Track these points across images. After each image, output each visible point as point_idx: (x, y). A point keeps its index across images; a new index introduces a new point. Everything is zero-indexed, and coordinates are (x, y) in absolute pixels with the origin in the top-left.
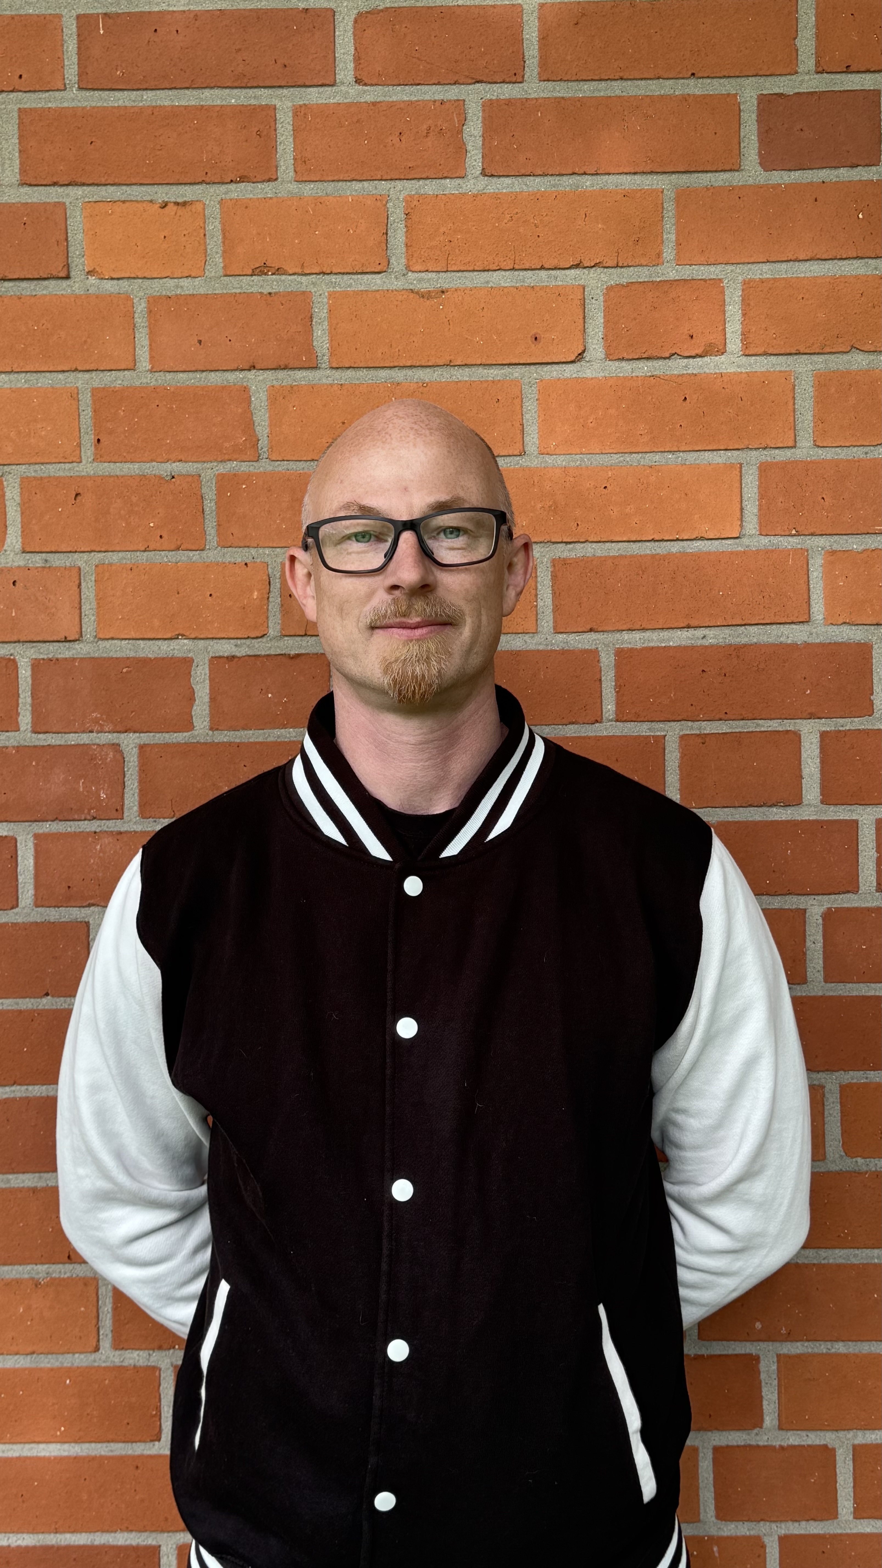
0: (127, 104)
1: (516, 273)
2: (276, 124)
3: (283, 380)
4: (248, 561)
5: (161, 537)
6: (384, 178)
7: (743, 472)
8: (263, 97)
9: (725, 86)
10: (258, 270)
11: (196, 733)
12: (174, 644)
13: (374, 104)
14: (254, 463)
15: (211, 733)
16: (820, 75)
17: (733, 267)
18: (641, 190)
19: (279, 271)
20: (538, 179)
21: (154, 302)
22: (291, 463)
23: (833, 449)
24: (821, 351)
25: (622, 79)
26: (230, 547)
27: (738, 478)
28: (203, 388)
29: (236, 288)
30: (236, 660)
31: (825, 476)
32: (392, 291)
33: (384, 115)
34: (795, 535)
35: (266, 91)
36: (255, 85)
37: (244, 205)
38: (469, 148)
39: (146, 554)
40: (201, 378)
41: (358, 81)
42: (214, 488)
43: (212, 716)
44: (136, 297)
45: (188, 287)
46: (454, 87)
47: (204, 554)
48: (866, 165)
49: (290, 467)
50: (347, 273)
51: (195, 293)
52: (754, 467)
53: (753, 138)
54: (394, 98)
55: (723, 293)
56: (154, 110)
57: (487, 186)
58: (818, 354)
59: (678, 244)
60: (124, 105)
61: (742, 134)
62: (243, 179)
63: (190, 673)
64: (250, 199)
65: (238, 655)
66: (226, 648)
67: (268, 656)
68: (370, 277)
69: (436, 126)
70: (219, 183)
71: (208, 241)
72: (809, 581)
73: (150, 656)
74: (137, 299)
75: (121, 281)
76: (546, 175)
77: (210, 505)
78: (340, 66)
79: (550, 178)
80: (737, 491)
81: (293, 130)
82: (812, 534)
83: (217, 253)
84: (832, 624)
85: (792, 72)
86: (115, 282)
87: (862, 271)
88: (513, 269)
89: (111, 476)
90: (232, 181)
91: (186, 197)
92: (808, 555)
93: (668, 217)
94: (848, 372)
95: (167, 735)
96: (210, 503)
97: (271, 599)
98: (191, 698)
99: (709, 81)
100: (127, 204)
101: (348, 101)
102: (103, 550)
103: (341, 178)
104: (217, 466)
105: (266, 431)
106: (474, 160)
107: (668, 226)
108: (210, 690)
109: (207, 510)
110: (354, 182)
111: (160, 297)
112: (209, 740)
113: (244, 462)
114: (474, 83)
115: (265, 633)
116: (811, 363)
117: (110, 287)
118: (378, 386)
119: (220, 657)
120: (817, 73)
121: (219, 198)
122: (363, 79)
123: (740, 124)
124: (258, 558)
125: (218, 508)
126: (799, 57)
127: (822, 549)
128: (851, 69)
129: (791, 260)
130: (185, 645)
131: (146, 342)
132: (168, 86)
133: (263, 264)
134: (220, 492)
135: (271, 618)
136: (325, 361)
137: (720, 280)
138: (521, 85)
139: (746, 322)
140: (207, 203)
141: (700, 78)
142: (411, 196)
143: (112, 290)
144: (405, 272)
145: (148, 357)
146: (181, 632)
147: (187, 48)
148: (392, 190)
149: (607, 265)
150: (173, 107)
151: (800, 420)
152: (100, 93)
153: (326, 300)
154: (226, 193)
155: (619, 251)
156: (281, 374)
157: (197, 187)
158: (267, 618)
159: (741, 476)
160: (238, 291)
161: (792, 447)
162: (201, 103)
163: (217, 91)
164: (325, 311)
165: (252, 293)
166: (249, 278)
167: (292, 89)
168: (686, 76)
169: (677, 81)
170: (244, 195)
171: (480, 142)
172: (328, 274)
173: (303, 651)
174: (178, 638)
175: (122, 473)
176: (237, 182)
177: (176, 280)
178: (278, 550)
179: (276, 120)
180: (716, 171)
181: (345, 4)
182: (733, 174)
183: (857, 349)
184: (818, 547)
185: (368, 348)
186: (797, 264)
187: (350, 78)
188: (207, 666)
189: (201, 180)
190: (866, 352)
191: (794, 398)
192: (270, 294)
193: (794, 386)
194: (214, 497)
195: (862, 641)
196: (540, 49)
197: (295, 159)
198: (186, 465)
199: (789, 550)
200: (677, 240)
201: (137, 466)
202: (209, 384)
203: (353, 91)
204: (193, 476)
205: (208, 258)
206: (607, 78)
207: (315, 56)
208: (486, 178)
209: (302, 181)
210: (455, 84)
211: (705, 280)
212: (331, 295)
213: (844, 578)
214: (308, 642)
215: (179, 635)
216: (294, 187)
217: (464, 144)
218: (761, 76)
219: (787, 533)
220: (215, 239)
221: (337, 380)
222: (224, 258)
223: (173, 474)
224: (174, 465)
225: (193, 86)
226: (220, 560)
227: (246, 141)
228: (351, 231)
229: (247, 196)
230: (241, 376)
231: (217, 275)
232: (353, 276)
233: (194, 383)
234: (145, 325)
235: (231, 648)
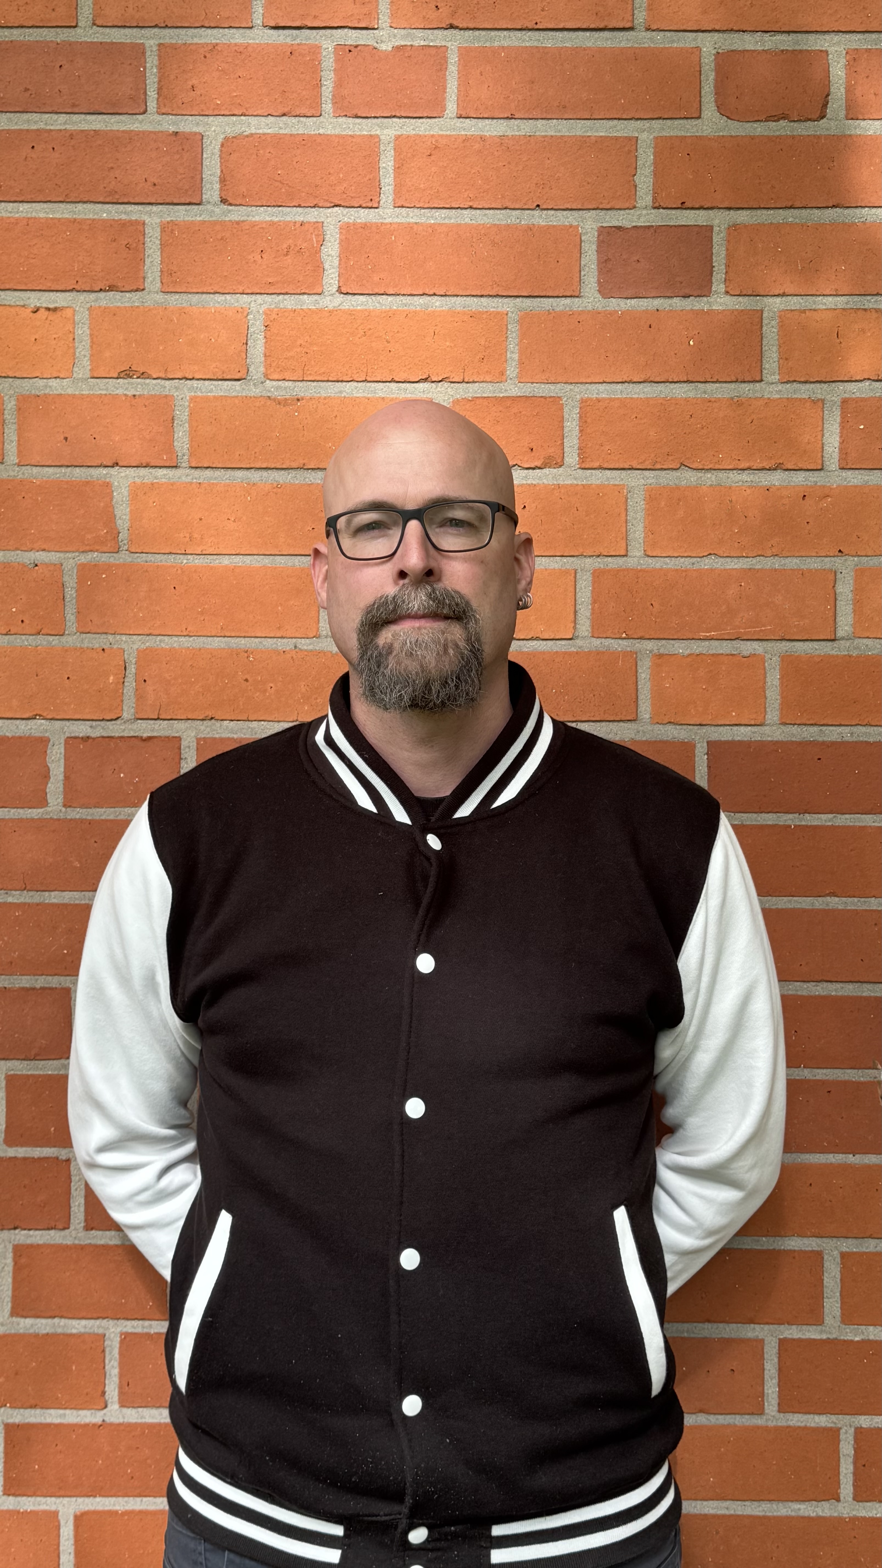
0: (4, 215)
1: (369, 384)
2: (144, 238)
3: (144, 477)
4: (105, 647)
5: (22, 621)
6: (245, 292)
7: (578, 577)
8: (133, 213)
9: (568, 218)
10: (124, 373)
11: (49, 809)
12: (31, 723)
13: (238, 223)
14: (115, 555)
15: (64, 809)
16: (656, 210)
17: (572, 387)
18: (487, 312)
19: (143, 375)
20: (390, 298)
21: (23, 400)
22: (150, 555)
23: (662, 559)
24: (652, 467)
25: (471, 207)
26: (89, 633)
27: (573, 583)
28: (67, 482)
29: (102, 390)
30: (90, 741)
31: (654, 584)
32: (251, 397)
33: (247, 234)
34: (625, 638)
35: (136, 207)
36: (126, 201)
37: (114, 313)
38: (327, 266)
39: (7, 637)
40: (65, 473)
41: (224, 201)
42: (75, 576)
43: (66, 793)
44: (7, 395)
45: (56, 387)
46: (313, 209)
47: (64, 639)
48: (698, 296)
49: (148, 559)
50: (208, 379)
51: (63, 393)
52: (588, 574)
53: (593, 267)
54: (257, 218)
55: (561, 409)
56: (30, 221)
57: (343, 303)
58: (649, 469)
59: (521, 363)
60: (1, 215)
61: (583, 263)
62: (111, 288)
63: (46, 752)
64: (118, 307)
65: (93, 735)
66: (82, 729)
67: (122, 737)
68: (230, 383)
69: (296, 245)
70: (89, 291)
71: (77, 345)
72: (637, 682)
73: (7, 734)
74: (7, 397)
76: (398, 295)
77: (70, 593)
78: (206, 186)
79: (402, 298)
80: (571, 594)
81: (161, 245)
82: (641, 638)
83: (85, 356)
84: (658, 723)
85: (631, 207)
87: (691, 395)
88: (366, 381)
90: (101, 290)
91: (57, 302)
92: (636, 657)
93: (512, 338)
94: (678, 488)
95: (21, 811)
96: (71, 591)
97: (126, 684)
98: (46, 776)
99: (552, 212)
100: (1, 308)
101: (214, 219)
103: (205, 291)
104: (79, 556)
105: (127, 525)
106: (331, 278)
107: (511, 346)
108: (65, 768)
109: (68, 597)
110: (217, 295)
111: (29, 396)
112: (62, 816)
113: (105, 553)
114: (333, 207)
115: (120, 716)
116: (643, 478)
118: (235, 486)
119: (76, 738)
120: (655, 208)
121: (88, 305)
122: (229, 199)
123: (581, 254)
124: (115, 644)
125: (78, 596)
126: (638, 193)
127: (650, 652)
128: (686, 205)
129: (626, 382)
130: (42, 725)
131: (15, 438)
132: (43, 199)
133: (128, 368)
134: (81, 581)
135: (125, 702)
136: (184, 461)
137: (559, 397)
138: (376, 210)
139: (583, 438)
140: (77, 309)
141: (545, 209)
142: (269, 309)
144: (263, 379)
145: (16, 451)
146: (38, 713)
147: (62, 165)
148: (253, 303)
149: (454, 380)
150: (47, 219)
151: (631, 530)
153: (187, 404)
154: (96, 300)
155: (466, 367)
156: (143, 471)
157: (68, 294)
158: (122, 701)
159: (575, 582)
160: (104, 392)
161: (623, 556)
162: (75, 217)
163: (89, 206)
164: (186, 414)
165: (117, 395)
166: (114, 380)
167: (161, 206)
168: (531, 207)
169: (523, 212)
170: (112, 303)
171: (336, 262)
172: (190, 379)
173: (155, 734)
174: (35, 718)
176: (105, 291)
177: (45, 380)
178: (135, 637)
179: (144, 234)
180: (558, 297)
181: (213, 129)
182: (573, 299)
183: (687, 466)
184: (647, 650)
185: (226, 450)
186: (631, 385)
187: (216, 198)
188: (63, 745)
189: (71, 288)
190: (695, 469)
191: (626, 510)
192: (134, 396)
193: (627, 499)
194: (75, 585)
195: (686, 740)
196: (395, 178)
197: (161, 271)
198: (49, 554)
199: (619, 652)
200: (520, 360)
201: (1, 553)
202: (73, 479)
203: (218, 210)
204: (55, 565)
205: (77, 361)
206: (457, 206)
207: (183, 176)
208: (342, 295)
209: (168, 292)
210: (314, 207)
211: (545, 398)
212: (192, 399)
213: (670, 680)
214: (160, 725)
215: (36, 715)
216: (160, 297)
217: (322, 263)
218: (602, 209)
219: (617, 636)
220: (83, 343)
221: (196, 479)
222: (91, 361)
223: (36, 562)
224: (37, 554)
225: (68, 200)
226: (79, 645)
227: (116, 253)
228: (213, 340)
229: (116, 304)
230: (104, 472)
231: (84, 377)
232: (214, 382)
233: (59, 478)
234: (14, 421)
235: (86, 729)
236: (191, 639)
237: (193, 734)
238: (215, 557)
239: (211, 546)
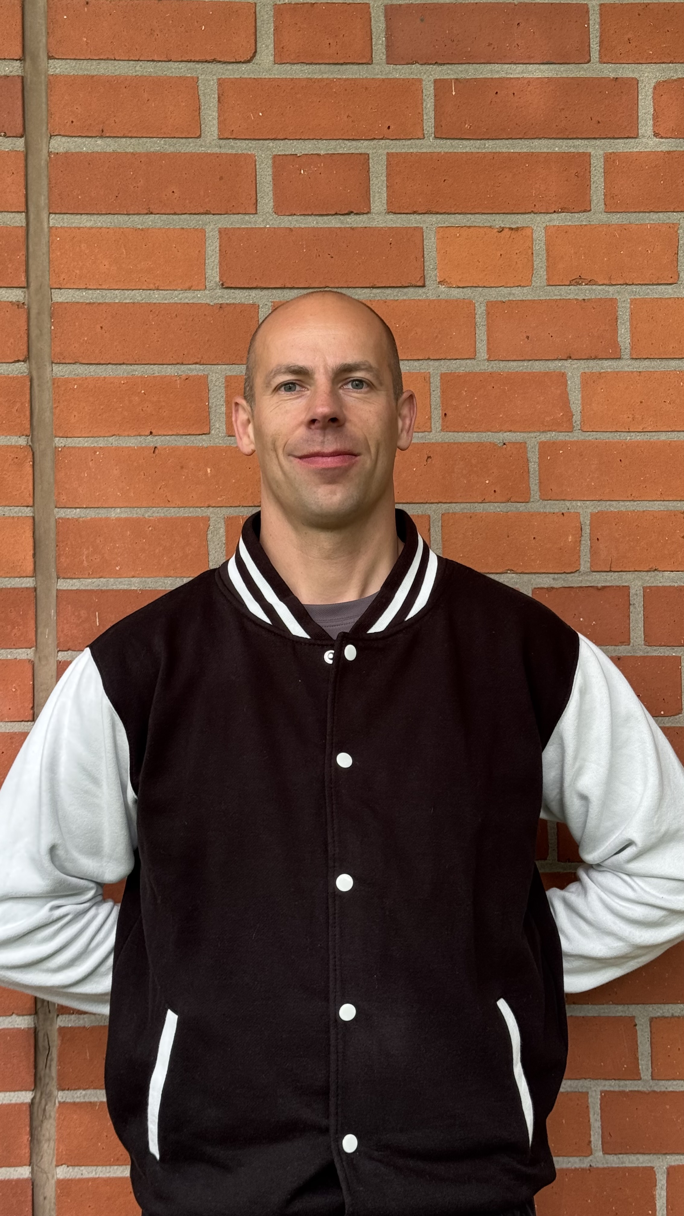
0: (473, 150)
2: (590, 167)
3: (593, 368)
4: (563, 511)
5: (495, 491)
6: (676, 210)
8: (580, 146)
10: (574, 281)
12: (504, 577)
13: (669, 152)
14: (569, 434)
19: (591, 282)
21: (491, 306)
22: (599, 434)
26: (550, 500)
28: (529, 373)
29: (556, 295)
30: (554, 591)
32: (681, 299)
33: (676, 162)
35: (583, 141)
36: (575, 137)
37: (565, 230)
39: (482, 505)
40: (528, 366)
41: (656, 135)
42: (537, 453)
45: (518, 294)
47: (529, 505)
49: (598, 437)
50: (646, 284)
51: (524, 299)
56: (495, 155)
60: (470, 151)
62: (563, 210)
64: (569, 226)
65: (555, 586)
66: (545, 581)
67: (581, 587)
68: (663, 287)
70: (544, 213)
71: (534, 258)
74: (478, 303)
75: (466, 289)
77: (534, 467)
78: (642, 123)
81: (604, 173)
83: (541, 267)
86: (461, 289)
89: (455, 443)
91: (518, 223)
96: (534, 464)
97: (582, 542)
100: (472, 229)
101: (649, 150)
102: (448, 501)
103: (642, 210)
104: (539, 436)
105: (580, 408)
109: (531, 470)
110: (652, 213)
111: (496, 302)
113: (561, 432)
115: (577, 569)
117: (456, 293)
118: (669, 374)
119: (541, 588)
121: (544, 225)
122: (660, 133)
124: (572, 509)
125: (540, 468)
130: (513, 578)
131: (485, 338)
132: (505, 137)
133: (578, 277)
134: (542, 456)
135: (582, 558)
136: (626, 353)
140: (535, 228)
143: (458, 296)
145: (486, 349)
146: (511, 568)
147: (522, 108)
148: (682, 220)
150: (509, 153)
152: (452, 141)
153: (629, 305)
154: (551, 220)
156: (592, 363)
157: (527, 216)
158: (579, 557)
160: (559, 297)
162: (531, 151)
163: (544, 142)
164: (628, 314)
165: (569, 299)
166: (566, 287)
167: (603, 141)
170: (564, 223)
172: (630, 285)
173: (608, 584)
174: (507, 573)
175: (464, 441)
176: (559, 212)
177: (508, 289)
178: (588, 502)
179: (590, 164)
181: (646, 75)
185: (661, 344)
187: (650, 132)
189: (530, 211)
192: (584, 300)
194: (537, 460)
197: (605, 195)
198: (515, 434)
201: (475, 435)
202: (534, 371)
203: (651, 142)
204: (520, 443)
205: (534, 272)
207: (623, 115)
209: (611, 212)
212: (633, 301)
214: (611, 576)
215: (508, 570)
216: (604, 218)
220: (540, 257)
221: (636, 368)
222: (547, 272)
223: (505, 442)
224: (505, 434)
225: (525, 137)
226: (542, 510)
227: (567, 180)
228: (649, 252)
229: (567, 223)
230: (560, 365)
231: (541, 285)
232: (650, 287)
233: (522, 370)
234: (484, 324)
235: (550, 581)
236: (635, 503)
237: (639, 584)
238: (654, 434)
239: (651, 425)
